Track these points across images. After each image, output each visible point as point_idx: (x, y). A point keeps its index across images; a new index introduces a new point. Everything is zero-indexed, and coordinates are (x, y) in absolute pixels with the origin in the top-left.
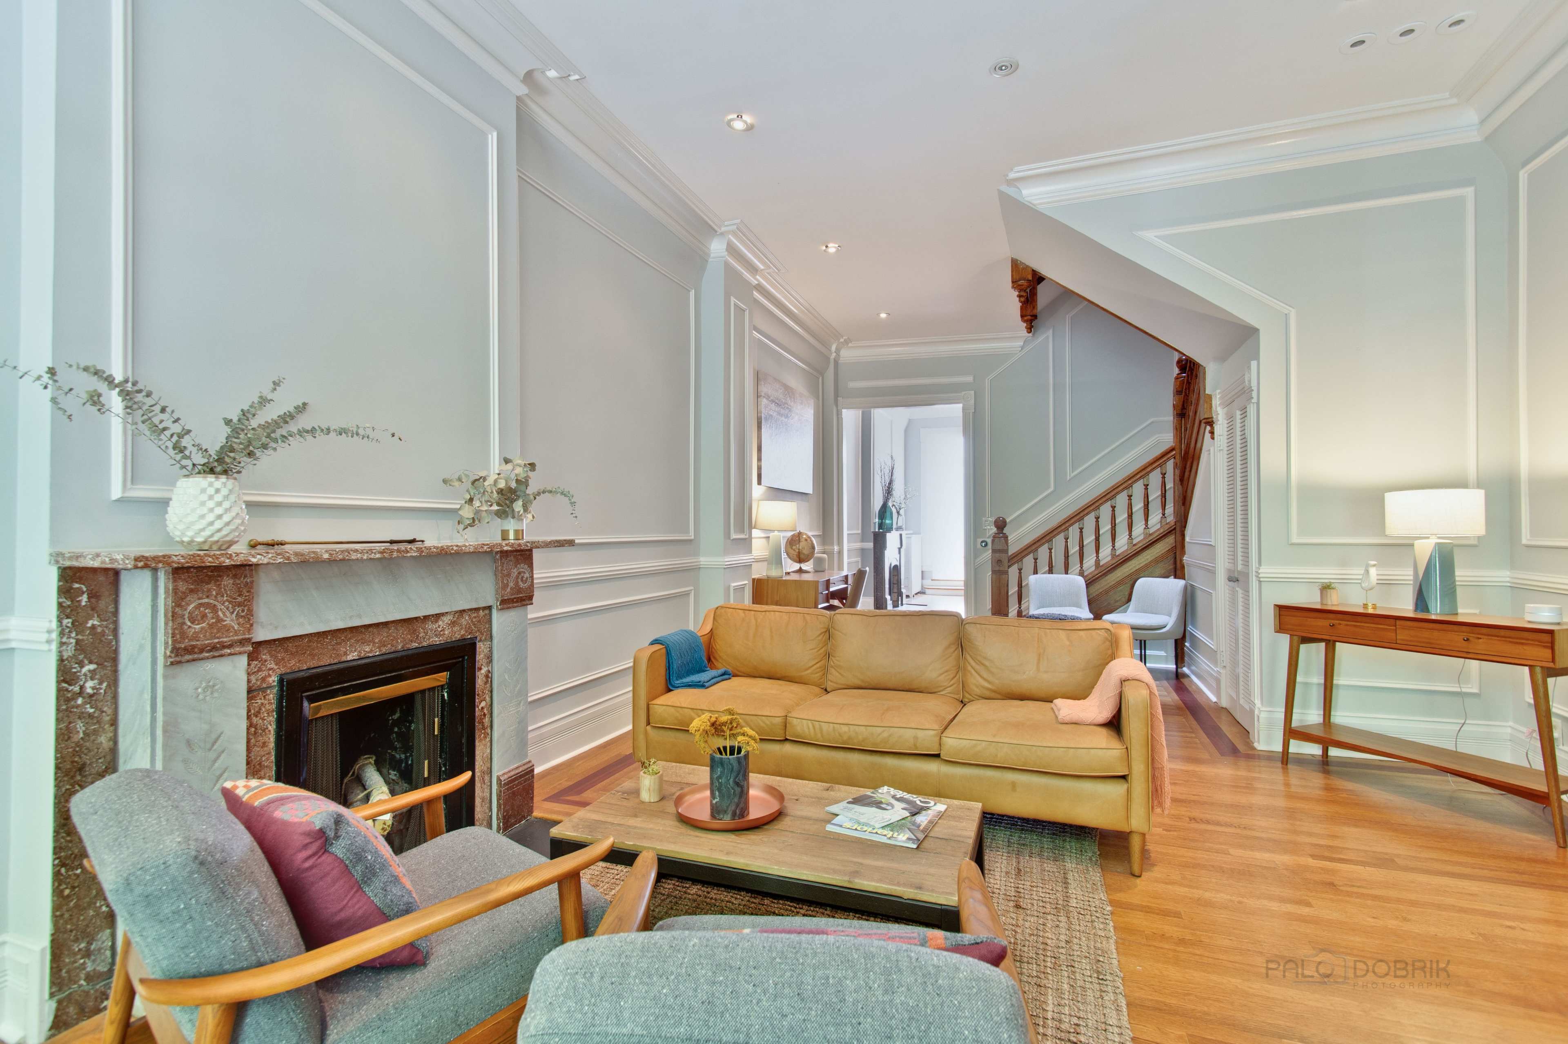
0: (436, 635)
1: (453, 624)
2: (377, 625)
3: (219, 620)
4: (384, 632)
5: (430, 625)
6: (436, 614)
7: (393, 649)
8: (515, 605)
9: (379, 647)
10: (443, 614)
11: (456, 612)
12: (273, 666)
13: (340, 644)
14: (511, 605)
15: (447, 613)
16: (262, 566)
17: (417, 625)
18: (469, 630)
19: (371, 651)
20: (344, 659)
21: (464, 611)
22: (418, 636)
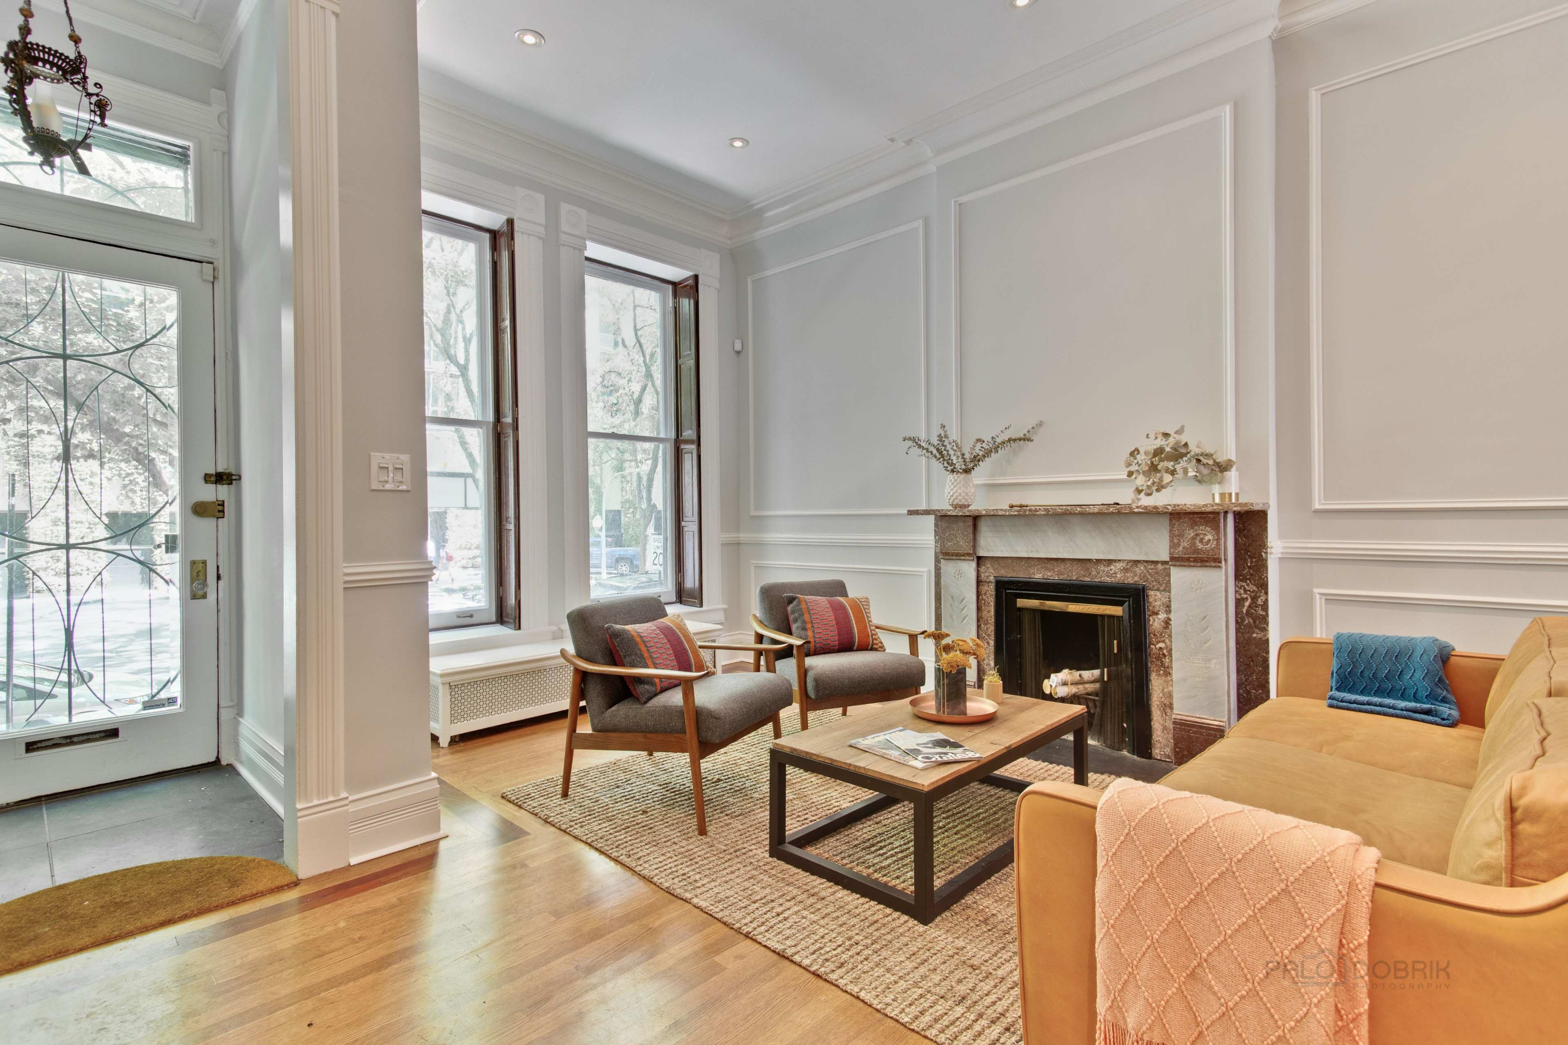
0: (1108, 576)
1: (1126, 570)
2: (1057, 560)
3: (958, 542)
4: (1062, 566)
5: (1102, 567)
6: (1109, 560)
7: (1069, 578)
8: (1192, 564)
9: (1058, 575)
10: (1115, 561)
11: (1130, 561)
12: (992, 571)
13: (1031, 567)
14: (1186, 564)
15: (1120, 560)
16: (983, 518)
17: (1089, 565)
18: (1143, 577)
19: (1052, 576)
20: (1033, 576)
21: (1139, 561)
22: (1090, 574)
